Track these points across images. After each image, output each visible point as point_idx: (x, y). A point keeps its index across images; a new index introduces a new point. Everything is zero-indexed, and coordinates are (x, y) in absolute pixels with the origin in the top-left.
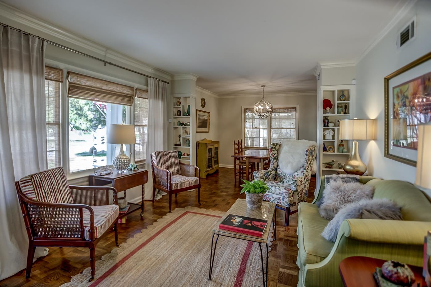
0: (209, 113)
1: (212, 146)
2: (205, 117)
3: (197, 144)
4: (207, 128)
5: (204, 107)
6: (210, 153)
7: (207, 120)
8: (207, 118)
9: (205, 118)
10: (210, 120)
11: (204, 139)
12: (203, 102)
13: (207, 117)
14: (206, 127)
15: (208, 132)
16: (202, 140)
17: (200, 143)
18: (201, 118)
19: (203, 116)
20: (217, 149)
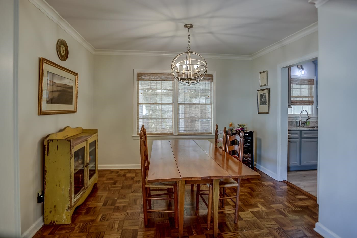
0: (76, 74)
1: (85, 142)
2: (67, 82)
3: (46, 143)
4: (72, 104)
5: (65, 60)
6: (80, 157)
7: (71, 88)
8: (71, 85)
9: (68, 84)
10: (78, 89)
11: (65, 128)
12: (62, 48)
13: (71, 81)
14: (68, 101)
15: (74, 112)
16: (61, 131)
17: (52, 140)
18: (57, 81)
19: (62, 78)
20: (94, 144)
